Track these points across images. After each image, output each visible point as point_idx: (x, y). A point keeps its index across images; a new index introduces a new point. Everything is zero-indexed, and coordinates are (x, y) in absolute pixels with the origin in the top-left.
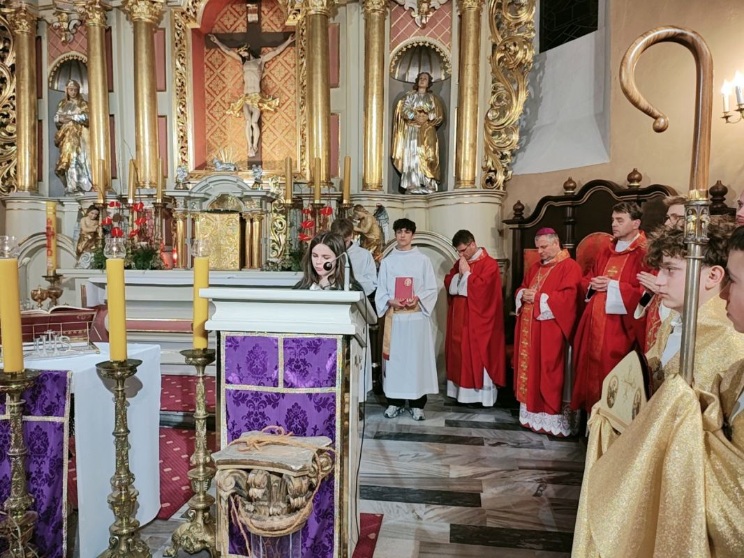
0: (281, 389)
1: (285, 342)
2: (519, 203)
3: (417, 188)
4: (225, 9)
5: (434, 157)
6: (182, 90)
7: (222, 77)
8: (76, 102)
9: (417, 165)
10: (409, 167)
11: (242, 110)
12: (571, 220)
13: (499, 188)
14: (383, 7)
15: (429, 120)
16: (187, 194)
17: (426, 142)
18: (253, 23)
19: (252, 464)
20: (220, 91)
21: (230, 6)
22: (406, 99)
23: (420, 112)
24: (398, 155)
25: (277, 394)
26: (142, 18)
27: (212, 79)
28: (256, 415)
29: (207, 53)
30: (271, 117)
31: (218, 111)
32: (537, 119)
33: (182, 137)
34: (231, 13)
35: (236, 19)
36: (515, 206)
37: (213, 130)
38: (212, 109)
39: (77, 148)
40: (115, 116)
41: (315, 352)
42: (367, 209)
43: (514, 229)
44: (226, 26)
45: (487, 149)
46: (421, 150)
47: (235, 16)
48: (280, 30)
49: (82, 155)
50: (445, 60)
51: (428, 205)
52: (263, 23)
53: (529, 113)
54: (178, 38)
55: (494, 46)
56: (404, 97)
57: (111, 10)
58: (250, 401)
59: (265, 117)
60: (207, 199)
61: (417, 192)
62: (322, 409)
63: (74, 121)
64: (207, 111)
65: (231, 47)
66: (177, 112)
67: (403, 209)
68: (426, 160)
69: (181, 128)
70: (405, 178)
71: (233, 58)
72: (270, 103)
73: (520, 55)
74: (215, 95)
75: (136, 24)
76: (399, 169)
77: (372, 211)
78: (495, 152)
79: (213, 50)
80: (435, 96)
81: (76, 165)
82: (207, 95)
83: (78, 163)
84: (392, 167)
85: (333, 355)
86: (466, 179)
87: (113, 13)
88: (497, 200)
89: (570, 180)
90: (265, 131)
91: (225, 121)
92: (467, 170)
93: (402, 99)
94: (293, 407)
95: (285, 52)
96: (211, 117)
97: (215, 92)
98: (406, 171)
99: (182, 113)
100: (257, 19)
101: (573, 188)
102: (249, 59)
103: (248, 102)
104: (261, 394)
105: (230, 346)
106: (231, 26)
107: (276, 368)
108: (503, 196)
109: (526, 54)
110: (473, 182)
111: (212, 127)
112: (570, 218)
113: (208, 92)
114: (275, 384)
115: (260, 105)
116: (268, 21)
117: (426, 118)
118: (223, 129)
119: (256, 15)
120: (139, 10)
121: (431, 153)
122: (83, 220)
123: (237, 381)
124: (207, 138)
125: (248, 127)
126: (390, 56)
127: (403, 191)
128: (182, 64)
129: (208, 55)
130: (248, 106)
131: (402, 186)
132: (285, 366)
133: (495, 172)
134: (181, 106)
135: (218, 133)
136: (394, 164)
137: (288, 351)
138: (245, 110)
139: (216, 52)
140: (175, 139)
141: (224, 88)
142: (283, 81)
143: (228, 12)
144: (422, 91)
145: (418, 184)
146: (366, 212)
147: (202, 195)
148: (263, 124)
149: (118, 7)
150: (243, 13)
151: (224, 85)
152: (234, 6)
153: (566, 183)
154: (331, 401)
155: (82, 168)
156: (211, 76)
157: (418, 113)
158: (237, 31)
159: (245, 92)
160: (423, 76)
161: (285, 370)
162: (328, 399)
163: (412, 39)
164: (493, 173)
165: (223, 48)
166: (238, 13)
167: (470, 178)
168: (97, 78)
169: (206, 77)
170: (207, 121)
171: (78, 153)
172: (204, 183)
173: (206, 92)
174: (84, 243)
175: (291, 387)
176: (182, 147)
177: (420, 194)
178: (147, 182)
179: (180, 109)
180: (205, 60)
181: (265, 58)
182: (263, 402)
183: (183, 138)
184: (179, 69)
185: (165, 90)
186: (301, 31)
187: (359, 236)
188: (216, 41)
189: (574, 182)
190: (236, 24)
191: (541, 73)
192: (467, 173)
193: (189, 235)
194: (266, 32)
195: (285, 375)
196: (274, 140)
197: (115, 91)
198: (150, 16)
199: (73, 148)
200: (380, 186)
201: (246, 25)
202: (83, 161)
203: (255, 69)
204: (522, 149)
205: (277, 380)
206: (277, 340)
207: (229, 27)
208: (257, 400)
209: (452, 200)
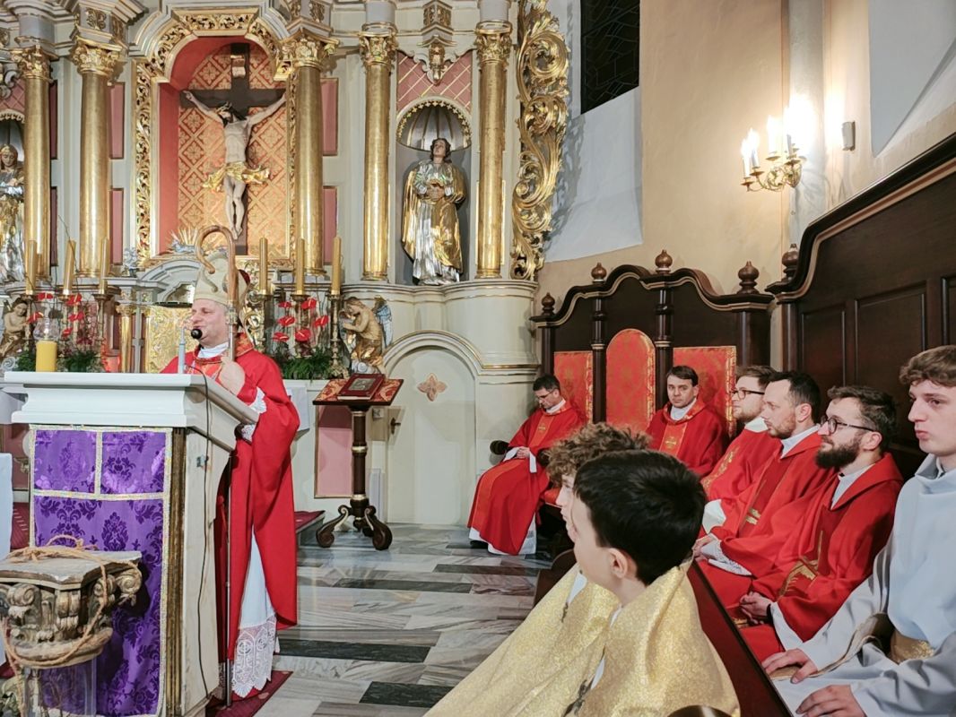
0: (97, 495)
1: (105, 436)
2: (548, 296)
3: (432, 278)
4: (205, 62)
5: (453, 240)
6: (143, 158)
7: (199, 142)
8: (11, 171)
9: (431, 249)
10: (423, 253)
11: (222, 183)
12: (600, 315)
13: (529, 279)
14: (385, 59)
15: (445, 196)
16: (134, 283)
17: (441, 222)
18: (239, 78)
19: (16, 577)
20: (197, 160)
21: (211, 56)
22: (419, 170)
23: (435, 185)
24: (409, 237)
25: (93, 502)
26: (93, 69)
27: (187, 145)
28: (68, 528)
29: (182, 113)
30: (259, 192)
31: (194, 185)
32: (575, 195)
33: (142, 215)
34: (213, 65)
35: (218, 73)
36: (543, 300)
37: (186, 208)
38: (186, 182)
39: (11, 228)
40: (58, 189)
41: (140, 450)
42: (364, 302)
43: (543, 328)
44: (206, 81)
45: (516, 231)
46: (436, 232)
47: (217, 70)
48: (272, 87)
49: (17, 236)
50: (464, 123)
51: (444, 299)
52: (251, 77)
53: (567, 188)
54: (140, 94)
55: (522, 108)
56: (416, 167)
57: (58, 60)
58: (62, 511)
59: (252, 192)
60: (163, 290)
61: (432, 283)
62: (145, 520)
63: (7, 195)
64: (180, 184)
65: (210, 106)
66: (136, 184)
67: (414, 304)
68: (442, 244)
69: (141, 204)
70: (419, 265)
71: (215, 121)
72: (258, 175)
73: (550, 117)
74: (189, 164)
75: (86, 76)
76: (412, 255)
77: (372, 304)
78: (524, 235)
79: (189, 110)
80: (454, 167)
81: (8, 249)
82: (180, 164)
83: (11, 246)
84: (403, 254)
85: (161, 453)
86: (489, 267)
87: (61, 64)
88: (527, 294)
89: (599, 266)
90: (252, 208)
91: (202, 196)
92: (489, 256)
93: (413, 170)
94: (111, 517)
95: (279, 113)
96: (185, 191)
97: (190, 161)
98: (418, 257)
99: (144, 185)
100: (244, 73)
101: (603, 276)
102: (231, 121)
103: (231, 173)
104: (75, 502)
105: (41, 443)
106: (213, 81)
107: (93, 469)
108: (535, 288)
109: (557, 116)
110: (498, 270)
111: (187, 204)
112: (599, 312)
113: (183, 161)
114: (91, 488)
115: (245, 176)
116: (258, 75)
117: (441, 192)
118: (200, 206)
119: (243, 69)
120: (89, 60)
121: (449, 236)
122: (7, 316)
123: (47, 486)
124: (180, 216)
125: (229, 202)
126: (396, 117)
127: (416, 281)
128: (145, 126)
129: (184, 116)
130: (229, 178)
131: (414, 275)
132: (104, 467)
133: (525, 259)
134: (142, 177)
135: (194, 211)
136: (406, 248)
137: (108, 448)
138: (226, 182)
139: (194, 112)
140: (133, 217)
141: (202, 156)
142: (275, 148)
143: (209, 65)
144: (438, 160)
145: (433, 273)
146: (363, 306)
147: (155, 285)
148: (249, 200)
149: (66, 57)
150: (228, 65)
151: (202, 153)
152: (216, 58)
153: (593, 270)
154: (157, 510)
155: (16, 253)
156: (186, 141)
157: (432, 187)
158: (220, 88)
159: (227, 161)
160: (438, 143)
161: (103, 472)
162: (153, 507)
163: (425, 97)
164: (523, 261)
165: (201, 107)
166: (221, 66)
167: (494, 266)
168: (36, 141)
169: (180, 142)
170: (180, 195)
171: (12, 235)
172: (159, 270)
173: (180, 161)
174: (8, 345)
175: (109, 493)
176: (142, 227)
177: (435, 285)
178: (93, 271)
179: (141, 181)
180: (180, 123)
181: (252, 120)
182: (77, 511)
183: (144, 216)
184: (142, 131)
185: (122, 158)
186: (292, 87)
187: (355, 335)
188: (193, 100)
189: (603, 269)
190: (219, 79)
191: (580, 140)
192: (490, 261)
193: (138, 335)
194: (255, 89)
195: (103, 479)
196: (264, 220)
197: (59, 157)
198: (103, 68)
199: (5, 227)
200: (384, 275)
201: (230, 80)
202: (17, 245)
203: (239, 133)
204: (558, 232)
205: (93, 484)
206: (95, 436)
207: (209, 82)
208: (69, 509)
209: (472, 292)
